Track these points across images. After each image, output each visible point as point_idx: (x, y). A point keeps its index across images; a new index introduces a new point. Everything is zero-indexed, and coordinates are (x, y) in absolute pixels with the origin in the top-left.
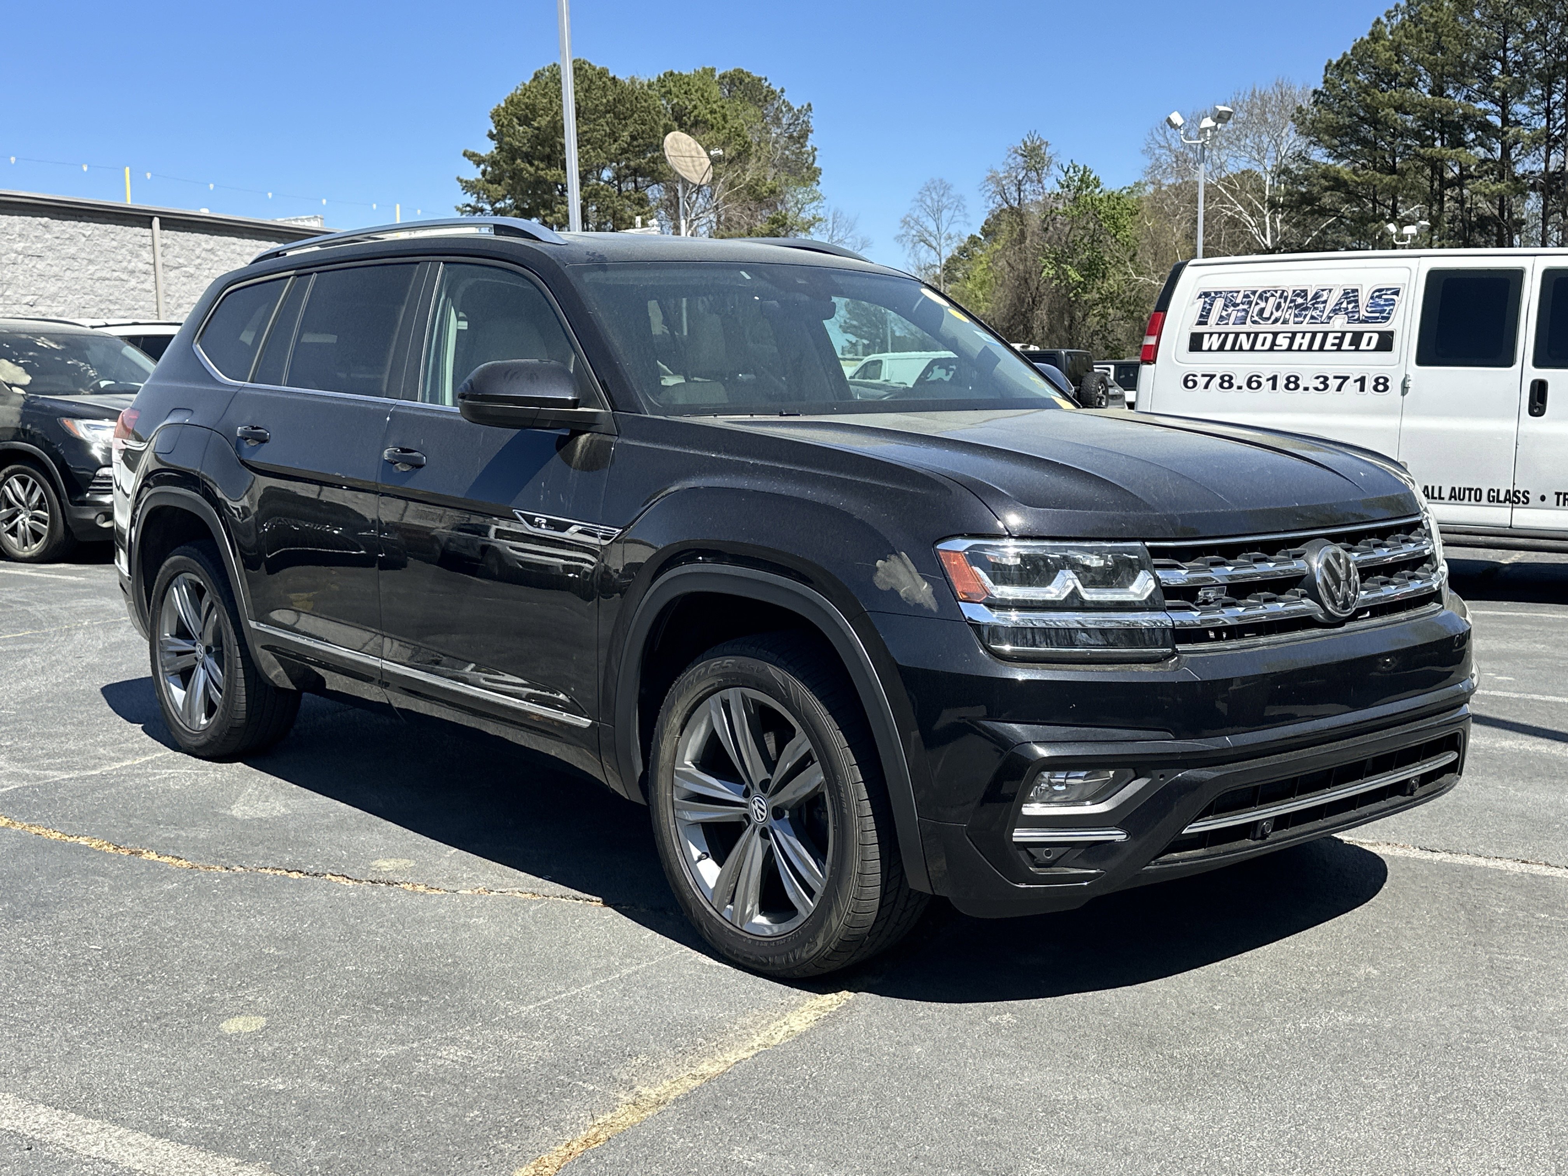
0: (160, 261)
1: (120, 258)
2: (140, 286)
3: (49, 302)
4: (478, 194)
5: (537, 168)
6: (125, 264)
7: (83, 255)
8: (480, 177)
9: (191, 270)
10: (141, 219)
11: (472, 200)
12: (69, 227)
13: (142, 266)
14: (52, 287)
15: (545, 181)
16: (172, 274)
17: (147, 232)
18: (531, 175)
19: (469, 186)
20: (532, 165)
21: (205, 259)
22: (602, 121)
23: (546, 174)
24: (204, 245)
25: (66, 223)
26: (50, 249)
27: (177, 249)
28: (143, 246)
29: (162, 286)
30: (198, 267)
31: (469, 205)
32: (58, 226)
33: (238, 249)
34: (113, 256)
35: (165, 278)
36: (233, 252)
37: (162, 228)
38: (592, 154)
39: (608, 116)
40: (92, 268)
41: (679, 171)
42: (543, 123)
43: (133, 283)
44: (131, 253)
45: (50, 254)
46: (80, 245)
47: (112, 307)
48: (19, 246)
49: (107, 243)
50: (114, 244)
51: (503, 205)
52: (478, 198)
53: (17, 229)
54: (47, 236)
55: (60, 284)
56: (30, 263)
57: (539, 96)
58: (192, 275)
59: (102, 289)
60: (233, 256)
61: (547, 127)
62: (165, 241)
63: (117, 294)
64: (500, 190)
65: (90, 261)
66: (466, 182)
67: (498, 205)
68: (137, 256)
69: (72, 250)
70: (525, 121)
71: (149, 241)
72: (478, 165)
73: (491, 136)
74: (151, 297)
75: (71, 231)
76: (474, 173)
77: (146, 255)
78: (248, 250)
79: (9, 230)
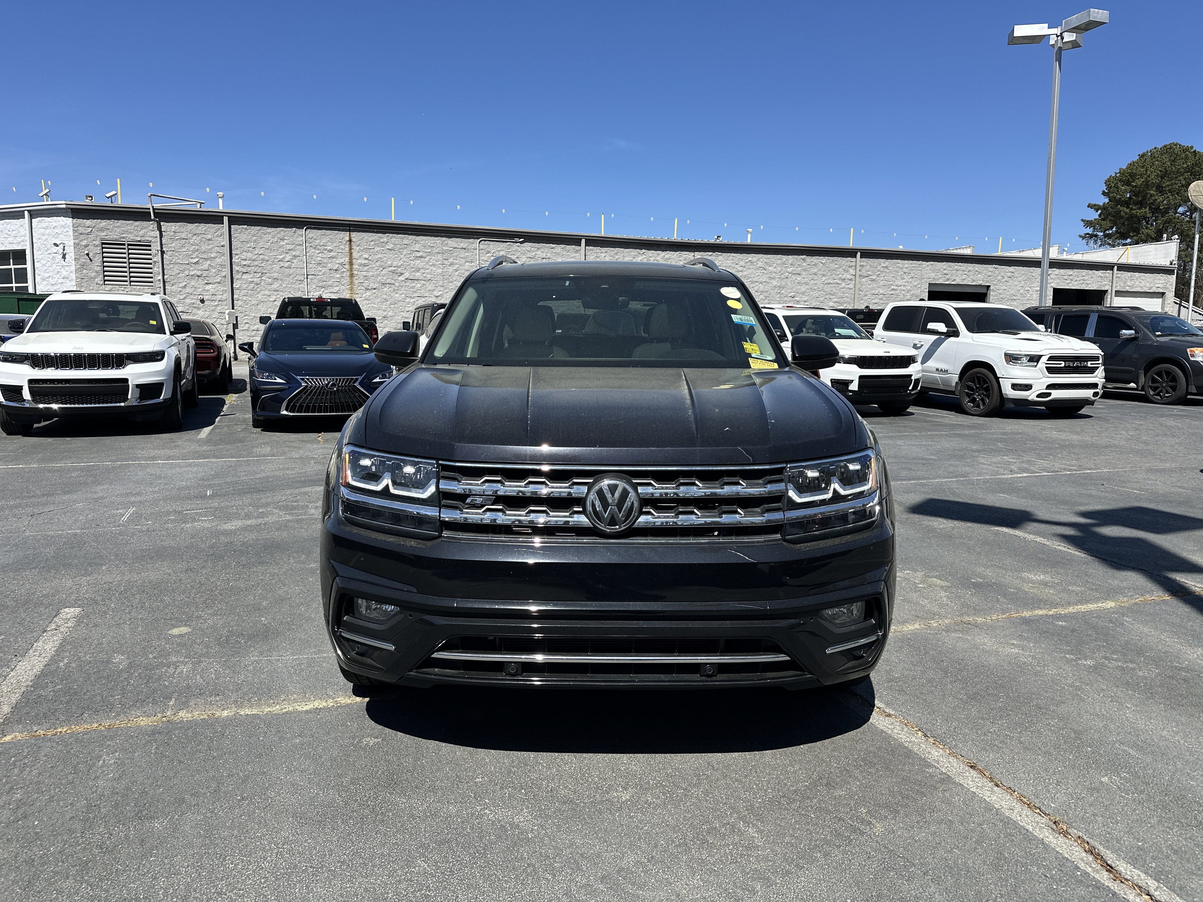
0: (858, 273)
1: (838, 273)
2: (847, 286)
3: (801, 295)
4: (1094, 227)
5: (1132, 209)
6: (840, 276)
7: (820, 272)
8: (1097, 217)
9: (874, 277)
10: (850, 253)
11: (1089, 230)
12: (815, 259)
13: (849, 277)
14: (803, 288)
15: (1136, 216)
16: (864, 280)
17: (853, 259)
18: (1126, 213)
19: (1088, 224)
20: (1128, 207)
21: (882, 272)
22: (1181, 178)
23: (1137, 212)
24: (883, 265)
25: (814, 258)
26: (805, 270)
27: (868, 267)
28: (851, 267)
29: (858, 286)
30: (878, 276)
31: (1088, 234)
32: (810, 259)
33: (901, 266)
34: (835, 272)
35: (860, 282)
36: (898, 267)
37: (861, 257)
38: (1171, 198)
39: (1186, 174)
40: (824, 278)
41: (1197, 205)
42: (1139, 183)
43: (843, 285)
44: (844, 270)
45: (804, 273)
46: (819, 268)
47: (831, 297)
48: (790, 270)
49: (833, 266)
50: (837, 266)
51: (1111, 232)
52: (1094, 229)
53: (790, 262)
54: (804, 264)
55: (807, 287)
56: (794, 277)
57: (1139, 168)
58: (874, 280)
59: (827, 288)
60: (897, 269)
61: (1141, 185)
62: (862, 264)
63: (834, 290)
64: (1107, 223)
65: (823, 275)
66: (1088, 221)
67: (1107, 232)
68: (847, 271)
69: (815, 270)
70: (1128, 183)
71: (854, 264)
72: (1097, 211)
73: (1104, 193)
74: (852, 292)
75: (816, 261)
76: (1094, 215)
77: (852, 271)
78: (906, 266)
79: (786, 262)
